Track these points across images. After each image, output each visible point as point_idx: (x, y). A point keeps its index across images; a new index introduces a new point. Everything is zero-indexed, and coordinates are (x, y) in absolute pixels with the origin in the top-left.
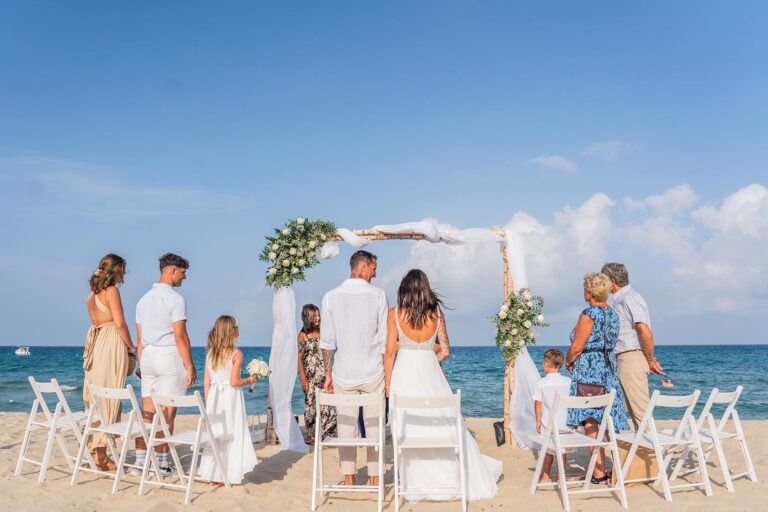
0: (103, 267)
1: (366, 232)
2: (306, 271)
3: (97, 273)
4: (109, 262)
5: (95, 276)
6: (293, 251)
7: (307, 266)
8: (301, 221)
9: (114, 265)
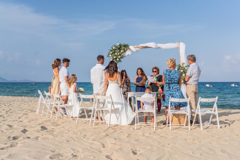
0: (55, 62)
1: (138, 46)
2: (121, 59)
3: (53, 64)
4: (56, 60)
5: (53, 65)
6: (116, 54)
7: (122, 58)
8: (118, 44)
9: (57, 61)
